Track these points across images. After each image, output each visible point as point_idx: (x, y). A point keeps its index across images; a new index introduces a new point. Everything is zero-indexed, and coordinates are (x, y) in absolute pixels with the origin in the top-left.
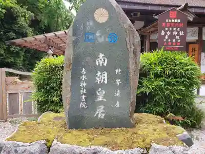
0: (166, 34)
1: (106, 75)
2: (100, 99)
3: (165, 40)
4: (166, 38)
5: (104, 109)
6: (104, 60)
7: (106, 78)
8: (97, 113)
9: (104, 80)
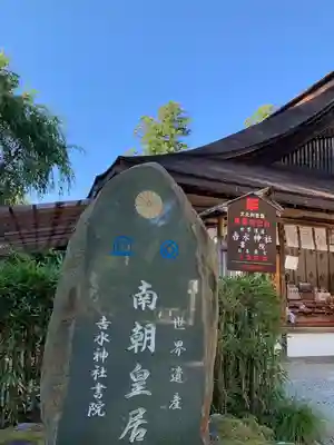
0: (241, 239)
1: (153, 331)
2: (137, 390)
3: (240, 251)
4: (243, 246)
5: (145, 417)
6: (151, 296)
7: (153, 338)
8: (129, 427)
9: (149, 343)
